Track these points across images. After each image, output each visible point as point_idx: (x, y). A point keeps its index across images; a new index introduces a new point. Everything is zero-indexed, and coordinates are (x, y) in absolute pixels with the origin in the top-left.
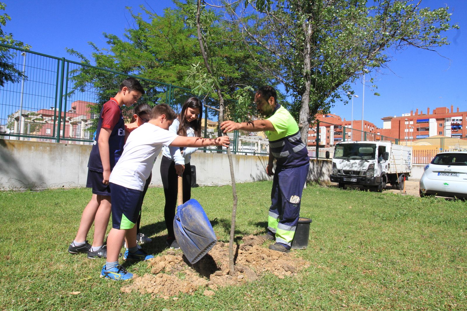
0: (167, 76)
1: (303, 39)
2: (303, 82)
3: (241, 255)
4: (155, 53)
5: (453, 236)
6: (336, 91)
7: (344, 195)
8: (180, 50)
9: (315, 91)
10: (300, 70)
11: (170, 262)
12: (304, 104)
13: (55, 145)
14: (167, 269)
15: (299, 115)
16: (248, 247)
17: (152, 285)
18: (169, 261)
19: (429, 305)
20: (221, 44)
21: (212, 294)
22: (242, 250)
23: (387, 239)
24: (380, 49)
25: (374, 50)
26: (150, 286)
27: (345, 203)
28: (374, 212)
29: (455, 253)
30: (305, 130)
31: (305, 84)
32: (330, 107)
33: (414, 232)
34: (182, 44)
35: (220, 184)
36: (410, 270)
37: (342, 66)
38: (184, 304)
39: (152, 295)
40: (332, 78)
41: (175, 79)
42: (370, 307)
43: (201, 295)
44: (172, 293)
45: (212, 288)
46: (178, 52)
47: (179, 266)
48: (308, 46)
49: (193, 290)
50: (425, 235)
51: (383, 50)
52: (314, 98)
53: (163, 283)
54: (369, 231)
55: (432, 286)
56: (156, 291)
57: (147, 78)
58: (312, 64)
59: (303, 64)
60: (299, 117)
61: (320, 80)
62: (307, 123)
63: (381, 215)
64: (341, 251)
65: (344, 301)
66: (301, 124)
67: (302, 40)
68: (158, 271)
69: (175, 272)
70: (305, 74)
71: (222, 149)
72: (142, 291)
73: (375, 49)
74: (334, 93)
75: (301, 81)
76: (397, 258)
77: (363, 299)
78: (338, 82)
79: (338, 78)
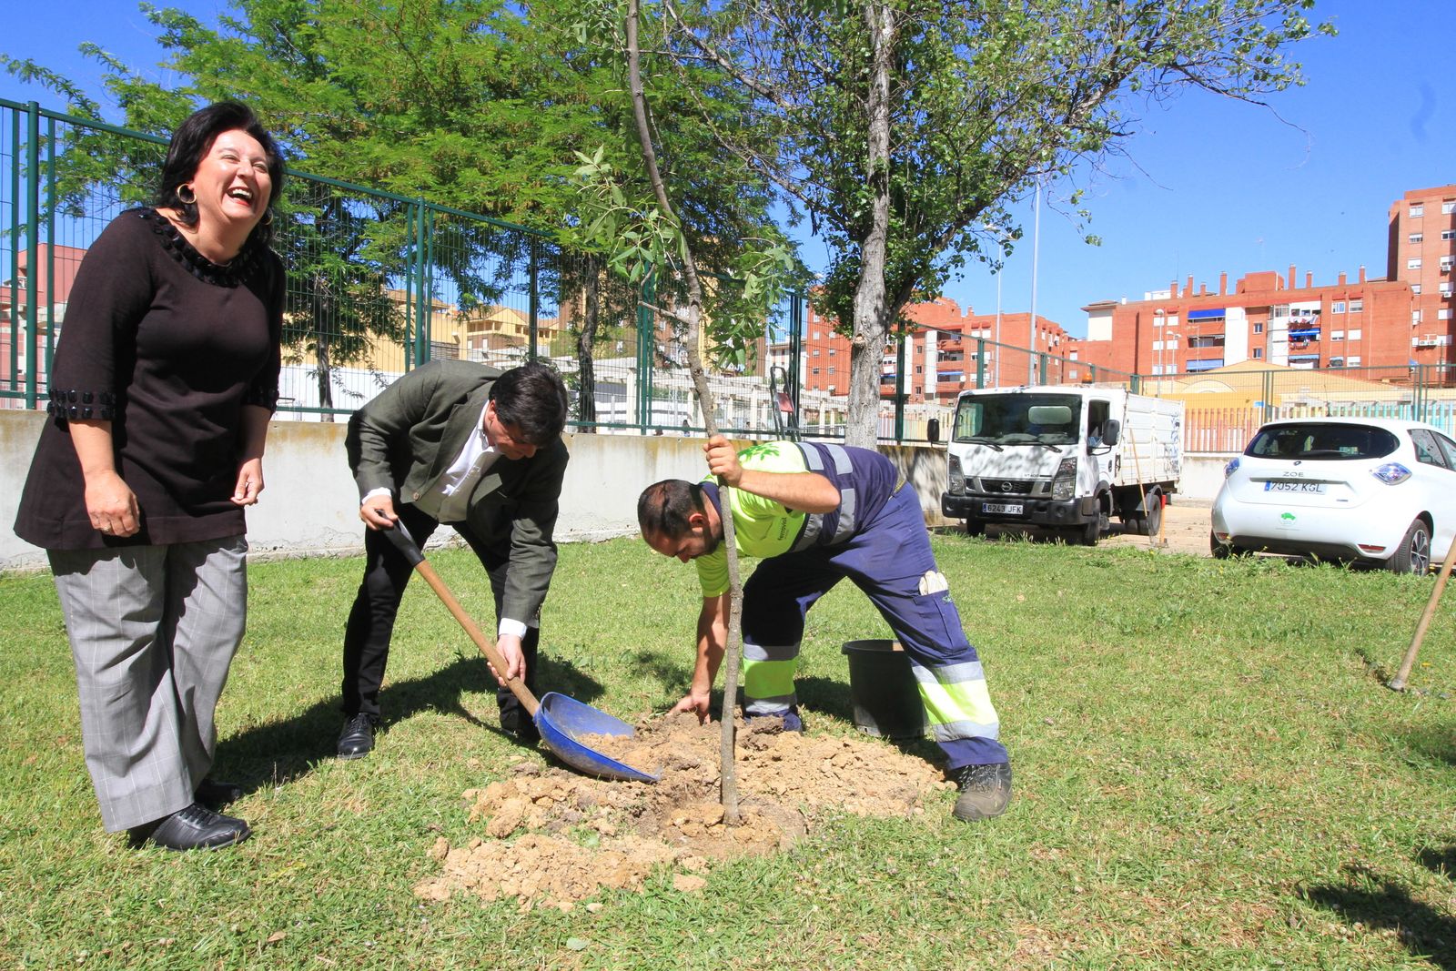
0: (400, 169)
1: (867, 55)
2: (865, 197)
3: (745, 763)
4: (351, 86)
5: (1324, 673)
6: (965, 227)
7: (995, 561)
8: (442, 76)
9: (902, 227)
10: (857, 160)
11: (534, 801)
12: (868, 269)
13: (24, 419)
14: (534, 822)
15: (851, 305)
16: (763, 739)
17: (510, 872)
18: (535, 795)
19: (1300, 872)
20: (583, 60)
21: (698, 885)
22: (745, 747)
23: (1146, 691)
24: (1104, 93)
25: (1087, 98)
26: (505, 876)
27: (1003, 586)
28: (1093, 609)
29: (1339, 722)
30: (873, 356)
31: (873, 205)
32: (946, 278)
33: (1216, 666)
34: (452, 57)
35: (598, 534)
36: (1230, 779)
37: (987, 147)
38: (626, 920)
39: (520, 900)
40: (958, 184)
41: (430, 180)
42: (1146, 888)
43: (666, 890)
44: (577, 890)
45: (693, 869)
46: (437, 83)
47: (567, 810)
48: (883, 79)
49: (639, 876)
50: (1247, 674)
51: (1112, 98)
52: (899, 248)
53: (544, 864)
54: (1093, 670)
55: (1298, 821)
56: (528, 889)
57: (327, 174)
58: (894, 138)
59: (866, 139)
60: (853, 310)
61: (916, 192)
62: (878, 329)
63: (1117, 619)
64: (1028, 733)
65: (1077, 879)
66: (860, 335)
67: (863, 59)
68: (508, 830)
69: (560, 827)
70: (871, 172)
71: (594, 420)
72: (484, 891)
73: (1090, 96)
74: (961, 237)
75: (858, 195)
76: (1186, 746)
77: (1124, 869)
78: (977, 199)
79: (975, 188)
